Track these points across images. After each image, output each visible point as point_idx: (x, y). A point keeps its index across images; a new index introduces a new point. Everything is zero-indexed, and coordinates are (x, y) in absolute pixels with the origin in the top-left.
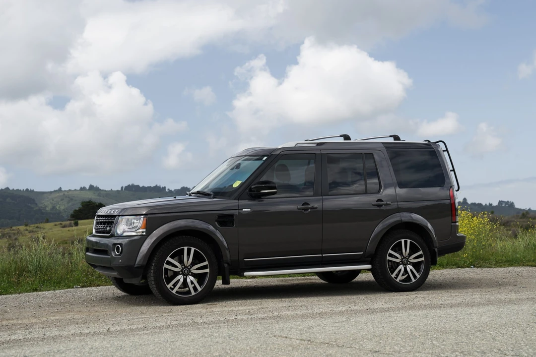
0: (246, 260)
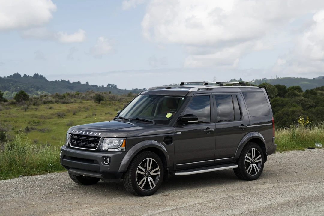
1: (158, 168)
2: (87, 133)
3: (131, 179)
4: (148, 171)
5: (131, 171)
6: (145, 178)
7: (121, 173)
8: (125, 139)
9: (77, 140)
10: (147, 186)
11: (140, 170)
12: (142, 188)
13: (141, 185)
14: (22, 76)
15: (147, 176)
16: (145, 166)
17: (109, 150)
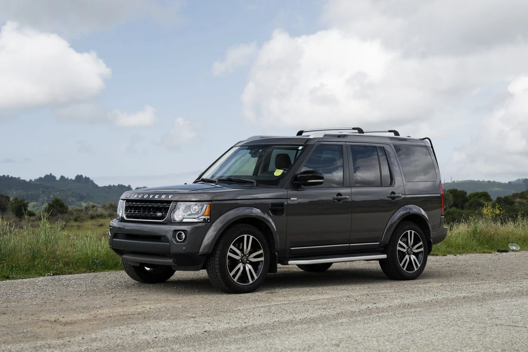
1: (261, 251)
2: (151, 197)
3: (218, 264)
4: (245, 255)
5: (219, 252)
6: (241, 265)
7: (202, 255)
8: (210, 203)
9: (136, 208)
10: (244, 277)
11: (233, 252)
12: (235, 280)
13: (234, 276)
15: (244, 263)
16: (241, 248)
17: (185, 220)
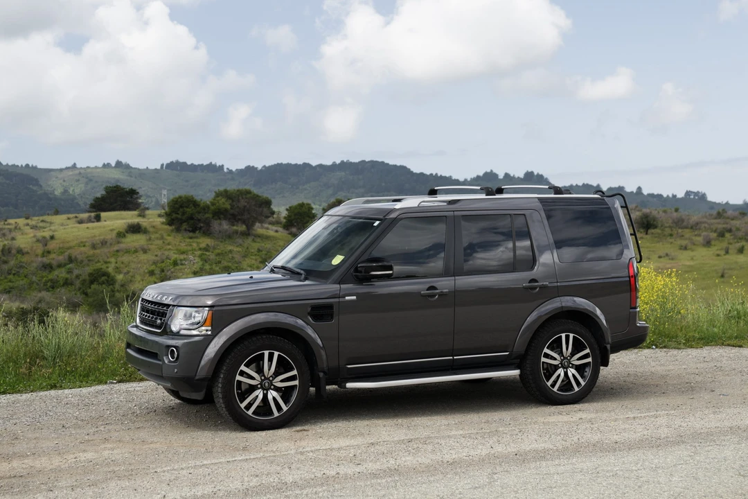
0: (349, 366)
14: (501, 176)
